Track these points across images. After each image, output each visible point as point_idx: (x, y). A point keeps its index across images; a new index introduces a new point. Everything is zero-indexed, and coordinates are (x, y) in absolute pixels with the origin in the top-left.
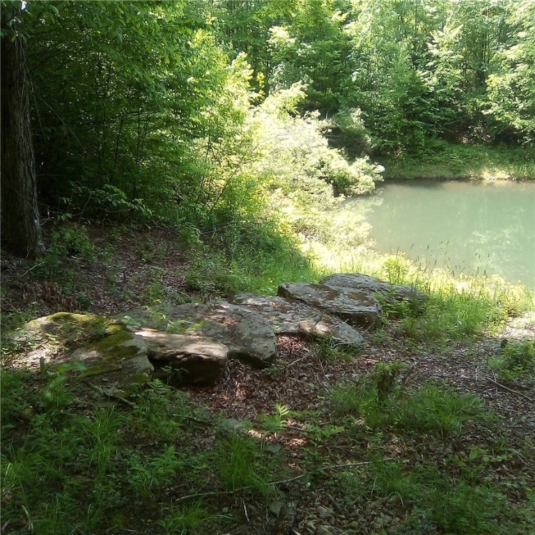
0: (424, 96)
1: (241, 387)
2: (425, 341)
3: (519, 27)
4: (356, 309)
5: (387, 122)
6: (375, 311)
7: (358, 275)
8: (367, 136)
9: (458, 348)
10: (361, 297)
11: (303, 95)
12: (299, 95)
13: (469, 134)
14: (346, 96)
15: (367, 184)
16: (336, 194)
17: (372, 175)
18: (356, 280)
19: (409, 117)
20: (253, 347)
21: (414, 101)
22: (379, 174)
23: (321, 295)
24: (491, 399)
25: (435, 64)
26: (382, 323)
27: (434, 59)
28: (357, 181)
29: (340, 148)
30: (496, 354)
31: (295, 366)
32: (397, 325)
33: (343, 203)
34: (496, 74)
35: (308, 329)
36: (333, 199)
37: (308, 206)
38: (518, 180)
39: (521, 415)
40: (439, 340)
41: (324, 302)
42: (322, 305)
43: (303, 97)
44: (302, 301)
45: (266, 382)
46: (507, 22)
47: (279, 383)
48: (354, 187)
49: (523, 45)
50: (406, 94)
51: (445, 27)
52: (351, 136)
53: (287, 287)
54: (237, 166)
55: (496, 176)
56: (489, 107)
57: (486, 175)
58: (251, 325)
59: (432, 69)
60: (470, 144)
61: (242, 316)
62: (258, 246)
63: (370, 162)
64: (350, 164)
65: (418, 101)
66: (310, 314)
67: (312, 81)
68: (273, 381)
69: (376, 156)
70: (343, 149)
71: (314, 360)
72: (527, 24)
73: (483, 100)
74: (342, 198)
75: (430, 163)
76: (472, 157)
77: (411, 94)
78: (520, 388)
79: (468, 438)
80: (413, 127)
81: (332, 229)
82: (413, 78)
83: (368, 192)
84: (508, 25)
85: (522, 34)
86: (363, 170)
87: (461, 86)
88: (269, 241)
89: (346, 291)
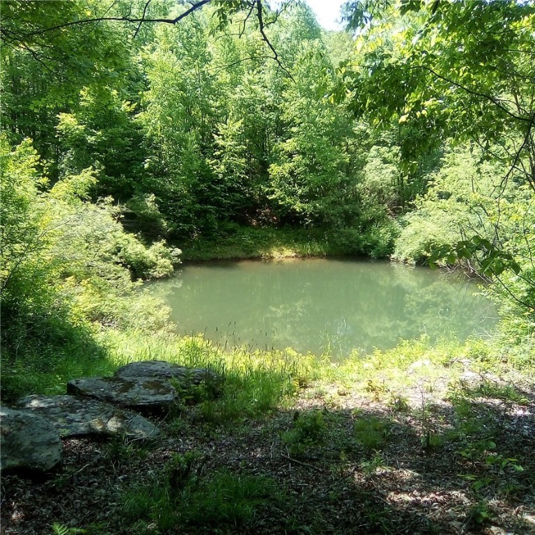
0: (213, 182)
1: (19, 507)
2: (223, 423)
3: (292, 123)
4: (152, 399)
5: (181, 207)
6: (171, 399)
7: (154, 362)
8: (162, 220)
9: (254, 426)
10: (157, 386)
11: (94, 180)
12: (90, 181)
13: (257, 217)
14: (139, 182)
15: (165, 267)
16: (134, 279)
17: (170, 259)
18: (152, 367)
19: (201, 202)
20: (34, 458)
21: (205, 187)
22: (176, 256)
23: (114, 388)
24: (285, 476)
25: (222, 153)
26: (179, 411)
27: (219, 149)
28: (155, 264)
29: (137, 233)
30: (290, 427)
31: (85, 472)
32: (196, 410)
33: (141, 287)
34: (276, 164)
35: (99, 428)
36: (131, 284)
37: (104, 293)
38: (304, 257)
39: (312, 488)
40: (236, 421)
41: (117, 396)
42: (116, 399)
43: (95, 183)
44: (93, 397)
45: (50, 497)
46: (281, 118)
47: (64, 495)
48: (152, 271)
49: (296, 139)
50: (196, 180)
51: (228, 121)
52: (146, 221)
53: (77, 383)
54: (22, 255)
55: (284, 255)
56: (273, 192)
57: (275, 253)
58: (32, 432)
59: (219, 157)
60: (259, 226)
61: (23, 423)
62: (47, 340)
63: (166, 245)
64: (147, 248)
65: (209, 187)
66: (102, 411)
67: (103, 167)
68: (58, 493)
69: (172, 240)
70: (139, 233)
71: (106, 463)
72: (298, 121)
73: (267, 186)
74: (140, 282)
75: (224, 245)
76: (262, 238)
77: (202, 181)
78: (312, 460)
79: (262, 522)
80: (206, 211)
81: (131, 314)
82: (203, 166)
83: (167, 275)
84: (282, 121)
85: (294, 129)
86: (160, 253)
87: (246, 174)
88: (61, 333)
89: (141, 380)
